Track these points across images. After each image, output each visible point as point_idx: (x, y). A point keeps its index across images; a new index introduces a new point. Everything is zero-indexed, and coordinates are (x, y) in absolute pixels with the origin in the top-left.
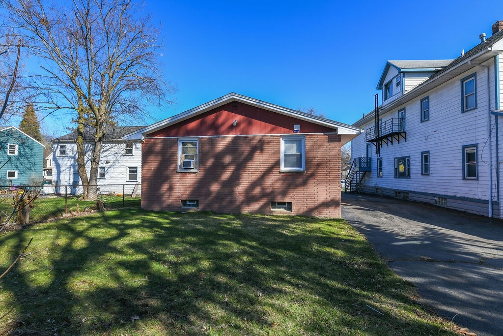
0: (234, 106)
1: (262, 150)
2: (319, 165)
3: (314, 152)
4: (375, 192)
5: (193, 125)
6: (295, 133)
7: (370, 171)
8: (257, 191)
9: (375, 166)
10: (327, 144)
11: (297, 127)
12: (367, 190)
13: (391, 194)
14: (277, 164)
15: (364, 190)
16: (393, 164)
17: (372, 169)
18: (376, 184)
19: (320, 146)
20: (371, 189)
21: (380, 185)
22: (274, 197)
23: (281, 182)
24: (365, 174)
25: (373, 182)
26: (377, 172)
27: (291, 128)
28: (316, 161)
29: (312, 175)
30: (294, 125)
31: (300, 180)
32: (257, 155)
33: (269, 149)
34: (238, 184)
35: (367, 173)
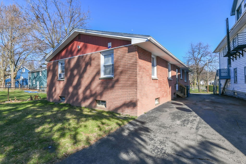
0: (79, 37)
1: (90, 65)
2: (121, 72)
3: (119, 62)
4: (233, 94)
5: (63, 53)
6: (108, 49)
7: (230, 79)
8: (88, 92)
9: (232, 75)
10: (127, 54)
11: (110, 44)
12: (228, 93)
13: (243, 97)
14: (98, 73)
15: (227, 93)
16: (244, 72)
17: (231, 77)
18: (234, 89)
19: (123, 57)
20: (230, 92)
21: (236, 90)
22: (96, 97)
23: (100, 86)
24: (227, 81)
25: (232, 87)
26: (234, 80)
27: (106, 46)
28: (120, 69)
29: (117, 81)
30: (108, 43)
31: (110, 85)
32: (88, 68)
33: (94, 63)
34: (80, 88)
35: (228, 80)
